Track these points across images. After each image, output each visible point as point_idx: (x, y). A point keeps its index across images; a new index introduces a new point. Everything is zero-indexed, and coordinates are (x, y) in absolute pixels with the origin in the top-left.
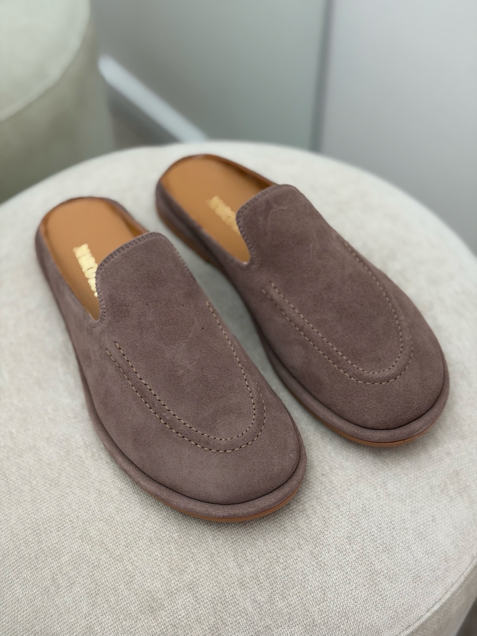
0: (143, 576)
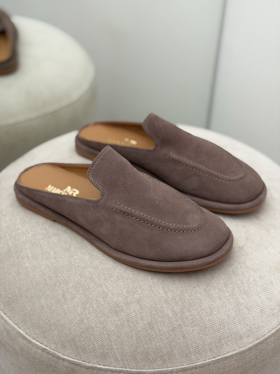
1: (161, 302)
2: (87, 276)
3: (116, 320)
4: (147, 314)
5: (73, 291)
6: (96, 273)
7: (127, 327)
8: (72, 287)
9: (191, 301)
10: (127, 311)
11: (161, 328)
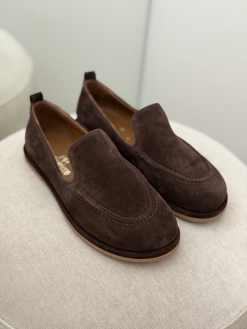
0: (110, 289)
1: (156, 291)
2: (82, 274)
3: (117, 314)
4: (145, 304)
5: (70, 291)
6: (89, 269)
7: (128, 319)
8: (69, 286)
9: (182, 286)
10: (125, 304)
11: (159, 316)
